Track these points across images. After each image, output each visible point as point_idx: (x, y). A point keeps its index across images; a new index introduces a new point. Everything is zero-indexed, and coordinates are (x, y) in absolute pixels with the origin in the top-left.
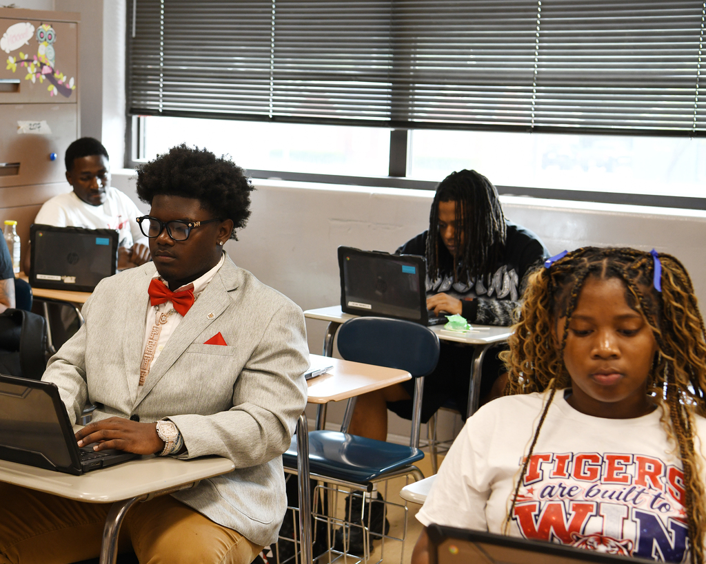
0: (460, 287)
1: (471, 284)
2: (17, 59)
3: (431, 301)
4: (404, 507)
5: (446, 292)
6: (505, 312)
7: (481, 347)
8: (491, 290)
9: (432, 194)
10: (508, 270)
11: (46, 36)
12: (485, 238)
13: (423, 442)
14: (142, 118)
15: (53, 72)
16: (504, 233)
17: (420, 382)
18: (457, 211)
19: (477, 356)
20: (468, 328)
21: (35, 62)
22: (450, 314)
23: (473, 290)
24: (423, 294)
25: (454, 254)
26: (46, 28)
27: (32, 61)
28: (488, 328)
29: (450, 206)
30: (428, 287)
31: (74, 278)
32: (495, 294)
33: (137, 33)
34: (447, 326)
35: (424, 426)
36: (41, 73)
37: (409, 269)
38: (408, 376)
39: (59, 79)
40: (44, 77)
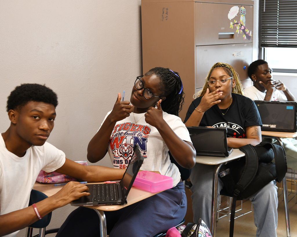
2: (233, 23)
11: (243, 12)
14: (266, 48)
15: (245, 29)
21: (239, 24)
26: (243, 8)
27: (238, 24)
31: (275, 125)
33: (265, 10)
36: (241, 29)
39: (247, 32)
40: (242, 31)
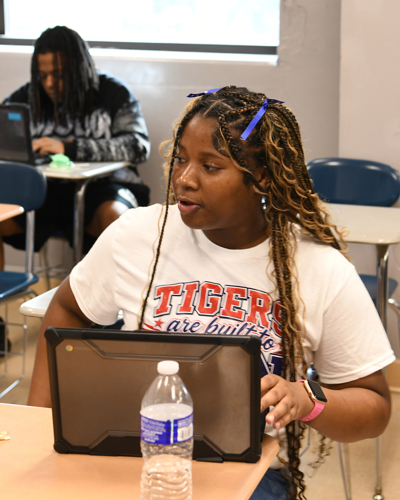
0: (61, 130)
1: (70, 126)
3: (36, 144)
4: (22, 325)
5: (50, 136)
6: (101, 149)
7: (81, 181)
8: (88, 132)
9: (30, 50)
10: (102, 113)
12: (81, 85)
13: (37, 269)
16: (96, 80)
17: (31, 216)
18: (55, 62)
19: (79, 189)
20: (70, 165)
22: (53, 154)
23: (73, 132)
24: (29, 139)
25: (54, 101)
28: (87, 165)
29: (47, 58)
30: (33, 132)
32: (91, 136)
34: (52, 165)
35: (37, 255)
37: (15, 116)
38: (21, 210)
